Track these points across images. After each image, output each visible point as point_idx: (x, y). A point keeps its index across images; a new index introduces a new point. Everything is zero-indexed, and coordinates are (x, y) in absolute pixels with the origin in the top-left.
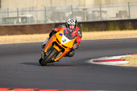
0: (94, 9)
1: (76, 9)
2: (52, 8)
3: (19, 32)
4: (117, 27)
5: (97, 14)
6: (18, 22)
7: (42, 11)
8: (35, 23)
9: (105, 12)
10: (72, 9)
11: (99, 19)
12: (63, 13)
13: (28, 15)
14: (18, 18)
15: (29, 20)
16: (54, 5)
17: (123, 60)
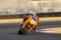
0: (38, 8)
1: (30, 8)
2: (19, 8)
3: (5, 18)
4: (48, 16)
5: (39, 10)
6: (4, 14)
7: (14, 9)
8: (12, 14)
9: (43, 9)
10: (28, 8)
11: (40, 13)
12: (24, 10)
13: (9, 11)
14: (4, 12)
15: (9, 13)
16: (20, 6)
17: (51, 30)
